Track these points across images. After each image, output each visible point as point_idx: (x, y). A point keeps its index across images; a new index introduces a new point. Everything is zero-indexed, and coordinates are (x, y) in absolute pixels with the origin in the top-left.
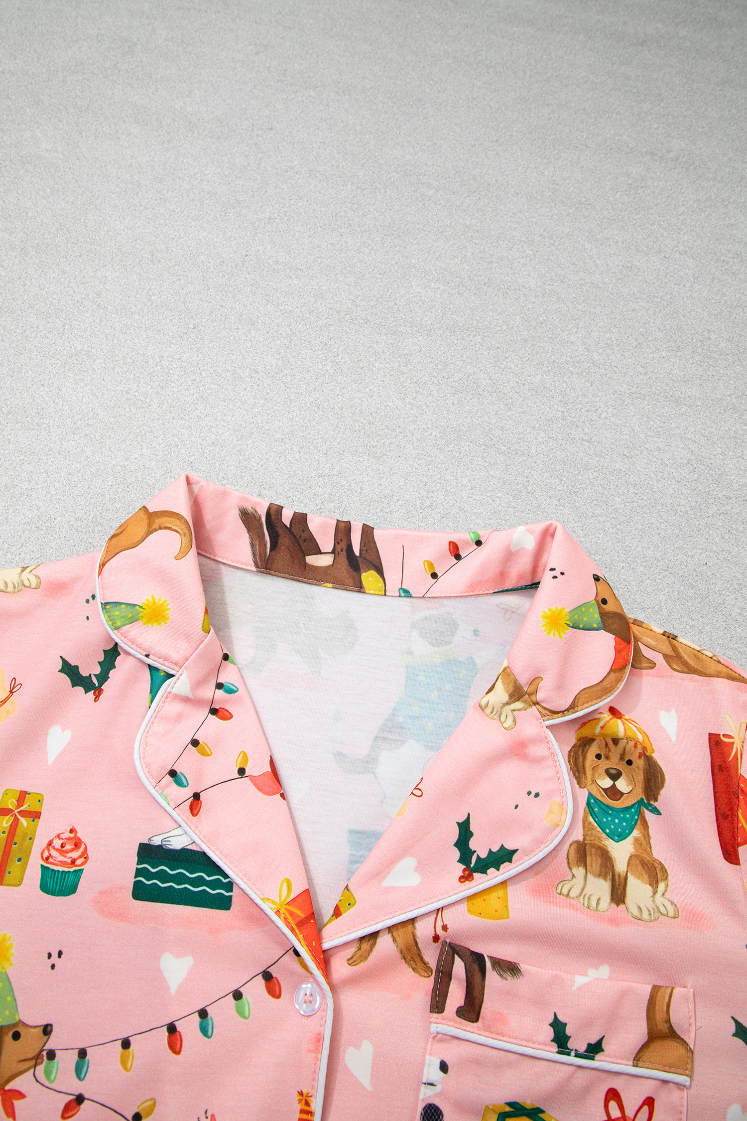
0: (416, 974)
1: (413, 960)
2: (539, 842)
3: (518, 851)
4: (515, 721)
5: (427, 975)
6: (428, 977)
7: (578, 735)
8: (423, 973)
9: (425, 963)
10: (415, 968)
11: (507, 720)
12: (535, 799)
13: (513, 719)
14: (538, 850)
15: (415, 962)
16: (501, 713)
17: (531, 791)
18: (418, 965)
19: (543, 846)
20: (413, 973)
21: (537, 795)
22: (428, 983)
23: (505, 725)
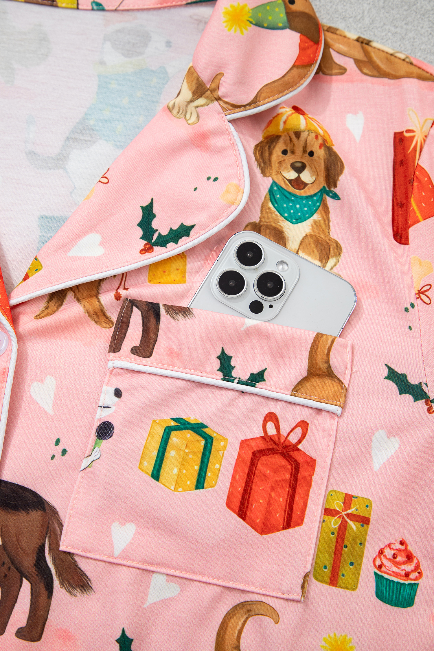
0: (98, 326)
1: (96, 314)
2: (215, 218)
3: (195, 227)
4: (198, 117)
5: (108, 326)
6: (109, 328)
7: (265, 133)
8: (105, 325)
9: (107, 318)
10: (98, 321)
11: (192, 117)
12: (214, 183)
13: (196, 116)
14: (213, 225)
15: (98, 316)
16: (186, 112)
17: (211, 176)
18: (101, 318)
19: (218, 221)
20: (95, 325)
21: (216, 179)
22: (109, 332)
23: (190, 122)
